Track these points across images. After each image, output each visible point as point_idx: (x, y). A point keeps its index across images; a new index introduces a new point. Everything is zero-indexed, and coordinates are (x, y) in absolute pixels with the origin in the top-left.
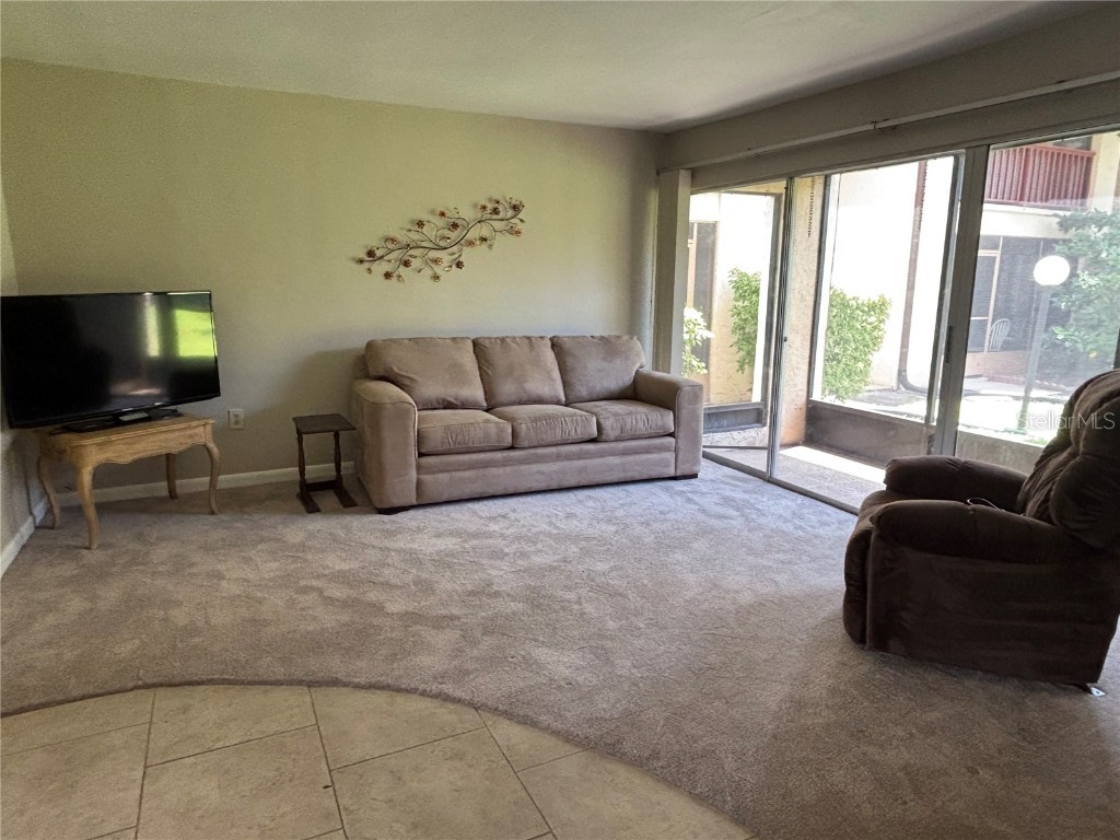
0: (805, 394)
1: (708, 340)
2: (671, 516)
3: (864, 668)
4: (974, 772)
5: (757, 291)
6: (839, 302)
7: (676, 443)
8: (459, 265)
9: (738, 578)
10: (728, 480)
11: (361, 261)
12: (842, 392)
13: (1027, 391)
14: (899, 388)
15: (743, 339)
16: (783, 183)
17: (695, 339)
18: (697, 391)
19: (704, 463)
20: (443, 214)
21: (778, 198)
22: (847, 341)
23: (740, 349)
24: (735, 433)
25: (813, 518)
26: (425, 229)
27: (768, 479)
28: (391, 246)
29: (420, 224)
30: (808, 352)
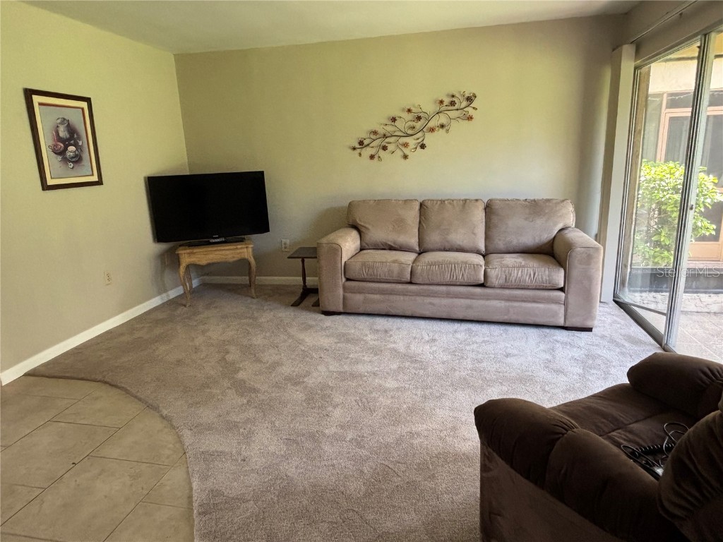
7: (566, 297)
8: (423, 146)
11: (354, 149)
20: (409, 111)
26: (397, 123)
27: (664, 346)
28: (373, 137)
29: (394, 120)
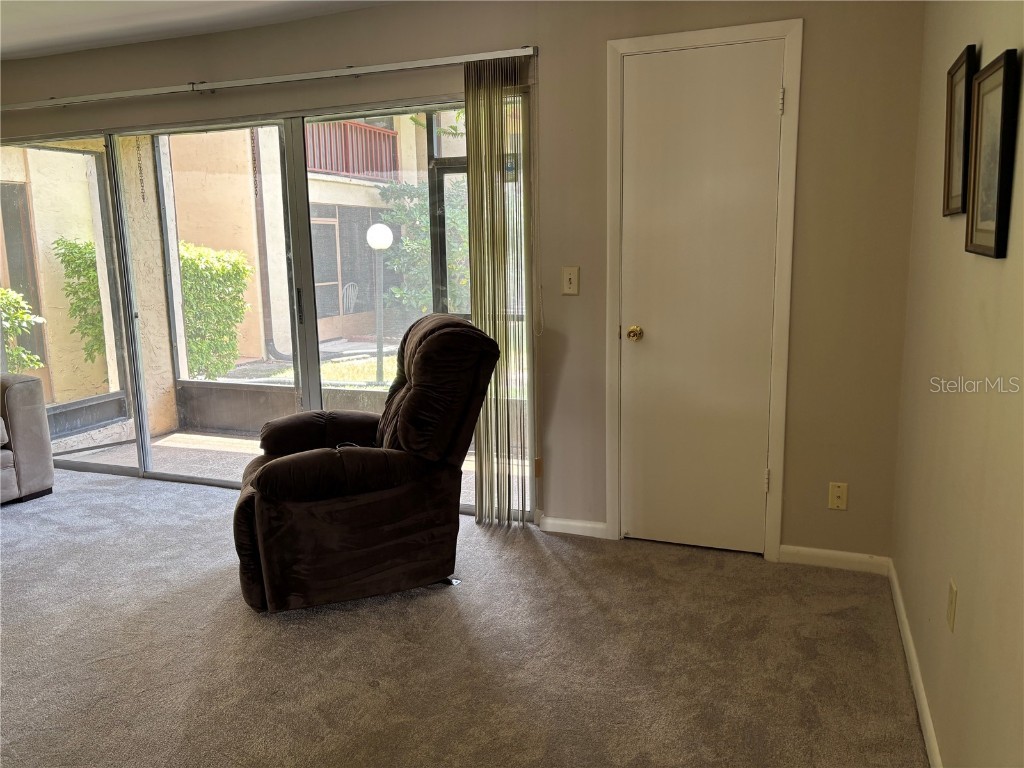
0: (170, 375)
1: (39, 326)
2: (23, 546)
3: (270, 634)
4: (374, 685)
5: (93, 265)
6: (191, 272)
7: (15, 454)
9: (119, 591)
10: (91, 487)
12: (212, 369)
13: (380, 347)
14: (268, 358)
15: (86, 323)
16: (101, 141)
17: (20, 326)
18: (32, 388)
19: (58, 473)
21: (98, 156)
22: (208, 315)
23: (84, 334)
24: (92, 432)
25: (199, 504)
27: (143, 474)
30: (167, 329)
